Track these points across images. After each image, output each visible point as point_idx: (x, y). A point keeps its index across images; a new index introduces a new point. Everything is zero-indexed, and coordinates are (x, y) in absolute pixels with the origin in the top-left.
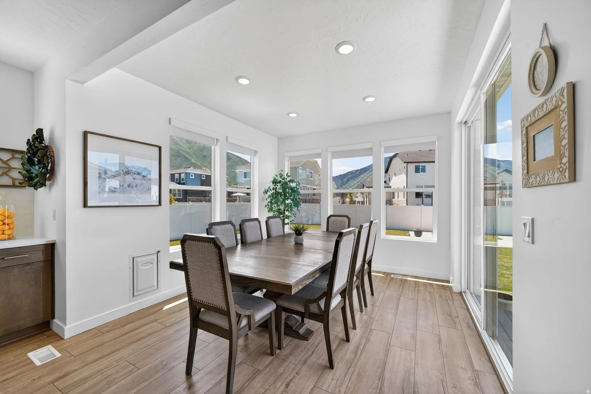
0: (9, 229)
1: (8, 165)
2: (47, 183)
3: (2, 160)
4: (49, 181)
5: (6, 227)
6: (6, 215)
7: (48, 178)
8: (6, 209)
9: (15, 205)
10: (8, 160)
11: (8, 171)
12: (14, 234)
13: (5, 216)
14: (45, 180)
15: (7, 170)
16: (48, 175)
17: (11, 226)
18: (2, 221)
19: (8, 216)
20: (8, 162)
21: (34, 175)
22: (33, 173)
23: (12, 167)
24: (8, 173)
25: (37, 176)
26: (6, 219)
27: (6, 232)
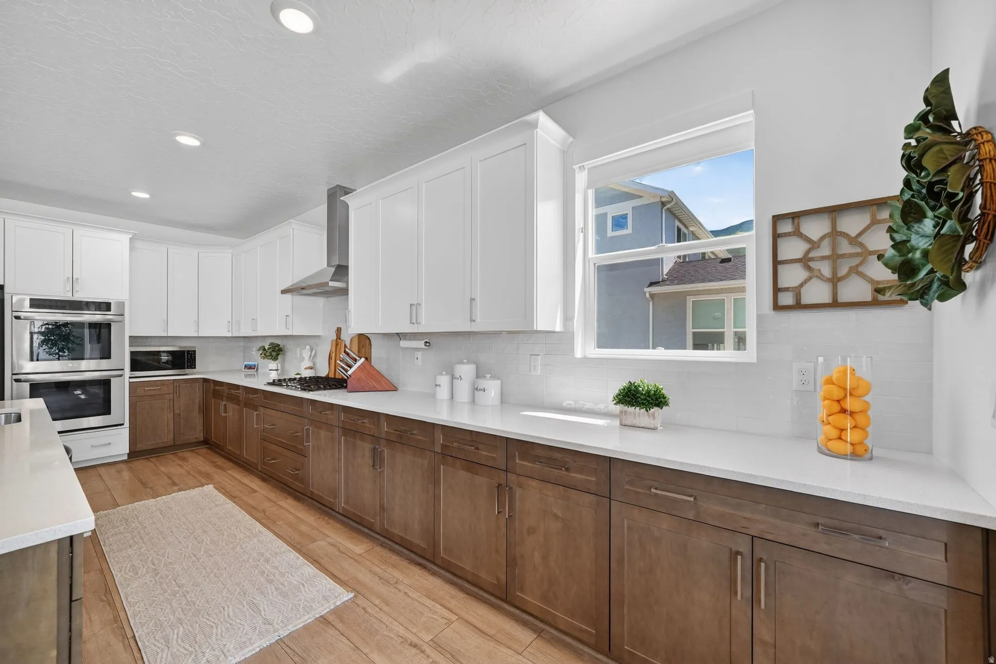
0: (855, 427)
1: (861, 245)
2: (969, 277)
3: (847, 235)
4: (977, 268)
5: (848, 423)
6: (848, 388)
7: (971, 258)
8: (849, 368)
9: (871, 357)
10: (860, 234)
11: (861, 264)
12: (869, 443)
13: (845, 389)
14: (960, 263)
15: (857, 261)
16: (969, 248)
17: (860, 419)
18: (838, 401)
19: (852, 389)
20: (860, 240)
21: (918, 255)
22: (913, 249)
23: (871, 250)
24: (860, 269)
25: (926, 254)
26: (846, 396)
27: (849, 436)
